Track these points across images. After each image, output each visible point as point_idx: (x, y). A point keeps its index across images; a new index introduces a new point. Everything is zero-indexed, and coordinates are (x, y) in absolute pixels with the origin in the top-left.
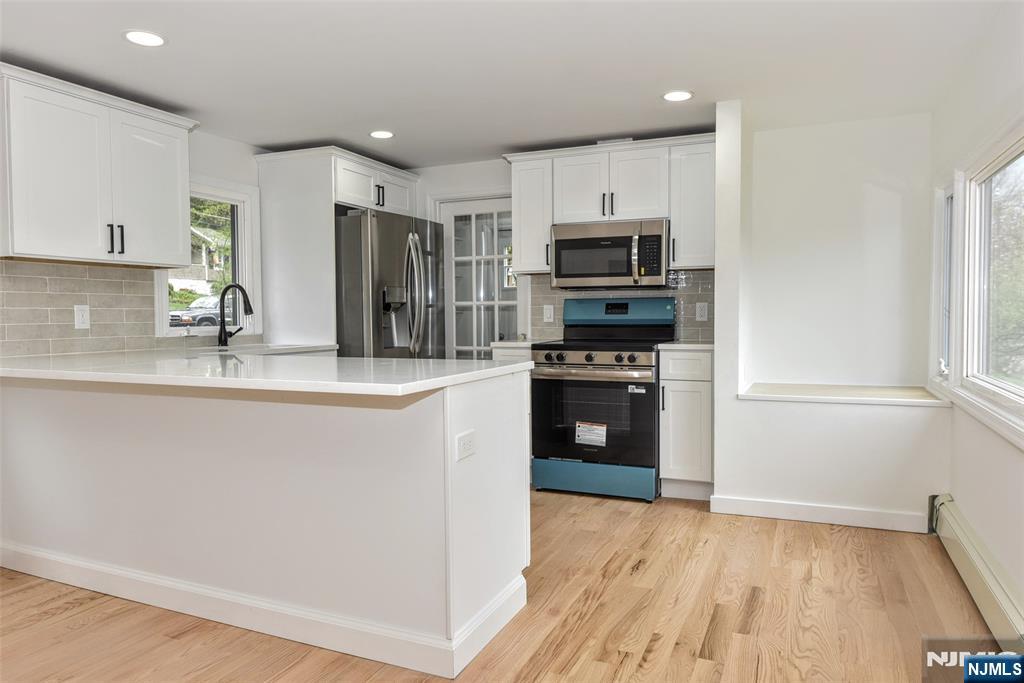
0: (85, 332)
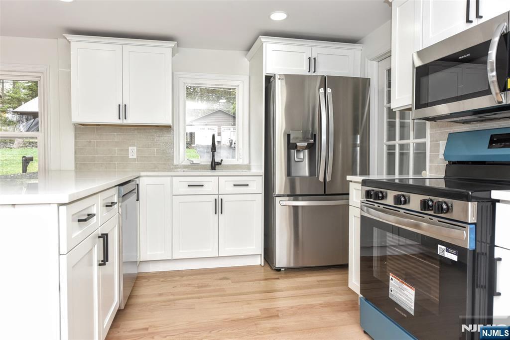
0: (134, 160)
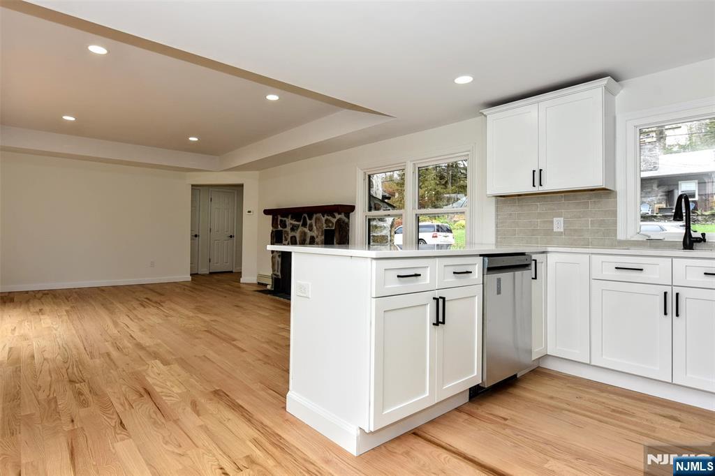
0: (561, 233)
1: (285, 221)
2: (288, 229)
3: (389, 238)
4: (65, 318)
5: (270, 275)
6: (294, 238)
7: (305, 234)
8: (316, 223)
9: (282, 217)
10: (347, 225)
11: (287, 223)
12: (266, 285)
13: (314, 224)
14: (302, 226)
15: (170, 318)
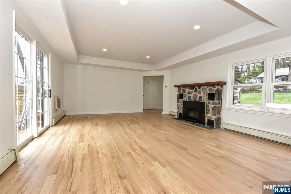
1: (185, 90)
2: (186, 93)
3: (239, 98)
4: (106, 128)
5: (177, 112)
6: (189, 97)
7: (196, 95)
8: (203, 90)
9: (183, 88)
10: (222, 91)
11: (186, 91)
12: (175, 116)
13: (202, 91)
14: (194, 92)
15: (146, 131)
